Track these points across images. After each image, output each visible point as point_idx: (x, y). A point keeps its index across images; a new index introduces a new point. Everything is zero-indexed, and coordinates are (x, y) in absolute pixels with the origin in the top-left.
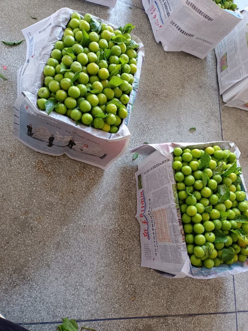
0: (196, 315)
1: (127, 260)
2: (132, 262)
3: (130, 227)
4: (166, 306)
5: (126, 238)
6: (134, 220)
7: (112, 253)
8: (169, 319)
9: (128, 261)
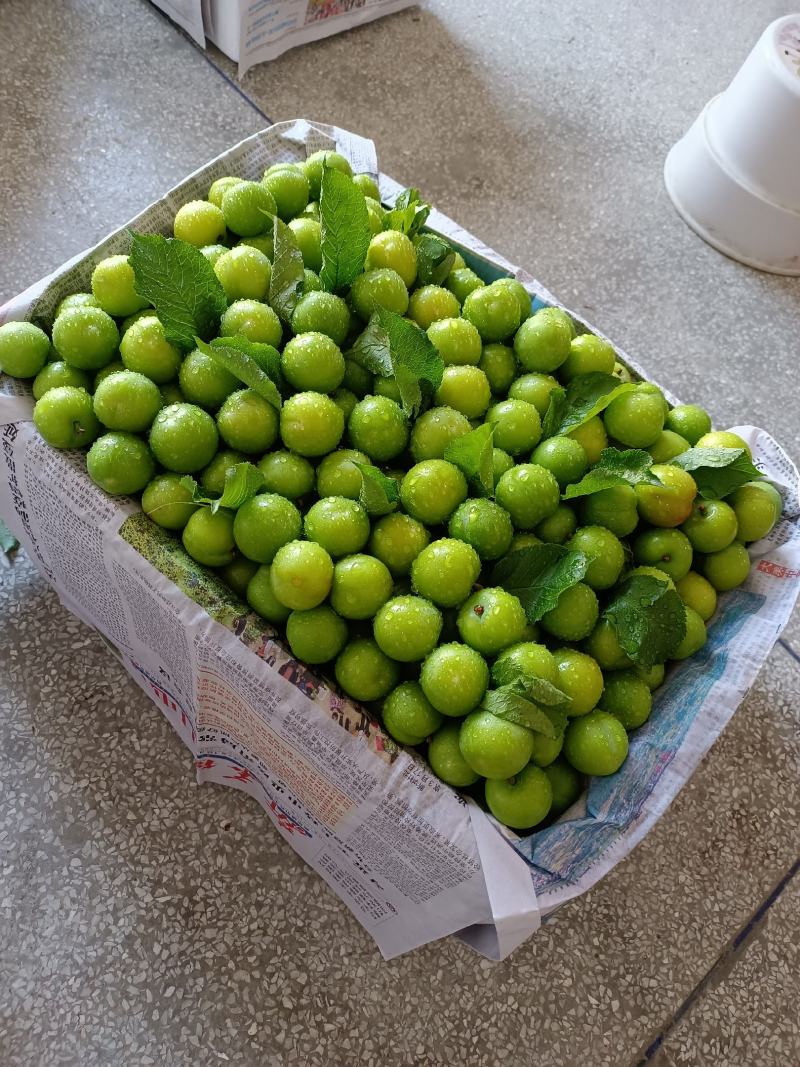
0: (759, 916)
1: (306, 991)
2: (338, 975)
3: (212, 844)
4: (622, 1009)
5: (228, 905)
6: (209, 797)
7: (212, 1034)
8: (677, 1040)
9: (315, 990)
